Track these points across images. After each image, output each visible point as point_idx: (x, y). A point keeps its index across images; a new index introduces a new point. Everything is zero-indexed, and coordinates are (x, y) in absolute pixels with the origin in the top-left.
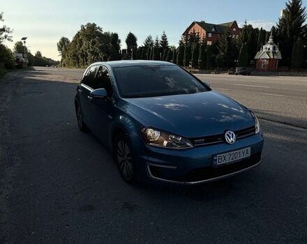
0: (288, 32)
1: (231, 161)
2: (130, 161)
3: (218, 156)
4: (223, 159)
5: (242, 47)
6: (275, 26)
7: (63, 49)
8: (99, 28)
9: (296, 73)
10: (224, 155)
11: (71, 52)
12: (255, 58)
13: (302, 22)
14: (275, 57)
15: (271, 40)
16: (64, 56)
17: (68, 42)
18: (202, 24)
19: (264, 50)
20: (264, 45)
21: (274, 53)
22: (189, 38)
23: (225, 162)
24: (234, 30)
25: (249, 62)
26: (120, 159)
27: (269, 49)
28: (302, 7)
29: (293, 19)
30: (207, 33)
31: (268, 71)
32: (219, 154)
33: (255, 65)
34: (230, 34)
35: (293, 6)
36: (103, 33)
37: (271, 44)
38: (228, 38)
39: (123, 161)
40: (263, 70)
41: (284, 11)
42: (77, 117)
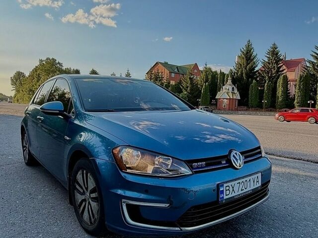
0: (244, 75)
1: (240, 192)
2: (94, 199)
3: (225, 185)
4: (231, 189)
5: (204, 87)
6: (232, 68)
7: (18, 83)
8: (59, 63)
9: (254, 112)
10: (233, 183)
11: (27, 86)
12: (216, 98)
13: (255, 67)
14: (235, 97)
15: (230, 81)
16: (18, 91)
17: (24, 76)
18: (165, 65)
19: (224, 91)
20: (224, 85)
21: (233, 93)
22: (153, 76)
23: (234, 194)
24: (196, 71)
25: (211, 101)
26: (79, 198)
27: (228, 90)
28: (254, 54)
29: (248, 64)
30: (171, 73)
31: (229, 110)
32: (227, 182)
33: (216, 105)
34: (192, 75)
35: (247, 53)
36: (64, 68)
37: (230, 85)
38: (190, 78)
39: (84, 200)
40: (224, 109)
41: (239, 57)
42: (23, 147)
